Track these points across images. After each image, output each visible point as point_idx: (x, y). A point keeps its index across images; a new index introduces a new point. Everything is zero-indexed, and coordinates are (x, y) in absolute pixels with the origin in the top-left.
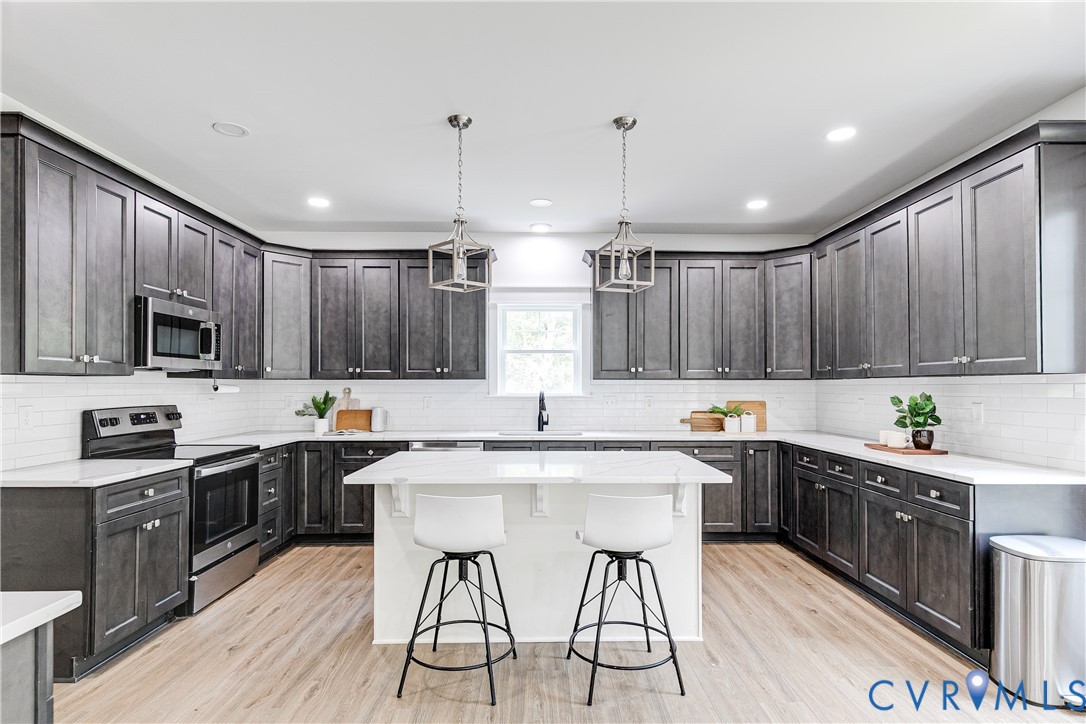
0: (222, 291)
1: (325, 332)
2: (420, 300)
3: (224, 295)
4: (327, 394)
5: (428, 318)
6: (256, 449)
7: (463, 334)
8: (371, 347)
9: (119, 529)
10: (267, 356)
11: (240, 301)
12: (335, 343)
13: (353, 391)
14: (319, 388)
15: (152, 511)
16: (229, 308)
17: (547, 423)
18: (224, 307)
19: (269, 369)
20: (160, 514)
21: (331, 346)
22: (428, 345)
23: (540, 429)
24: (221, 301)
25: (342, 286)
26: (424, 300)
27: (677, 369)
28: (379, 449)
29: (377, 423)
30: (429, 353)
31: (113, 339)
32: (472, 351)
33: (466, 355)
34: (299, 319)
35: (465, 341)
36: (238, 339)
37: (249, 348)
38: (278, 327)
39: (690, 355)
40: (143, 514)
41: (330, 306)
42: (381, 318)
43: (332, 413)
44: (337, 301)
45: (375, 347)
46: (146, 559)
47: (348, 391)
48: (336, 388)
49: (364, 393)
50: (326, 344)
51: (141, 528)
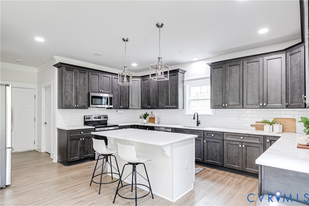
0: (115, 89)
1: (144, 97)
2: (163, 86)
3: (116, 90)
4: (146, 113)
5: (165, 91)
6: (118, 126)
7: (173, 95)
8: (152, 100)
9: (74, 139)
10: (130, 103)
11: (121, 91)
12: (145, 100)
13: (153, 112)
14: (144, 112)
15: (83, 136)
16: (118, 93)
17: (200, 124)
18: (116, 93)
19: (130, 107)
20: (85, 137)
21: (145, 101)
22: (164, 99)
23: (198, 125)
24: (115, 92)
25: (147, 85)
26: (164, 86)
27: (242, 104)
28: (150, 128)
29: (156, 121)
30: (165, 102)
31: (83, 102)
32: (175, 100)
33: (173, 102)
34: (138, 94)
35: (173, 98)
36: (120, 100)
37: (125, 102)
38: (133, 96)
39: (248, 99)
40: (80, 137)
41: (145, 90)
42: (155, 93)
43: (148, 118)
44: (146, 88)
45: (153, 101)
46: (81, 146)
47: (152, 112)
48: (149, 111)
49: (156, 113)
50: (144, 100)
51: (80, 140)
